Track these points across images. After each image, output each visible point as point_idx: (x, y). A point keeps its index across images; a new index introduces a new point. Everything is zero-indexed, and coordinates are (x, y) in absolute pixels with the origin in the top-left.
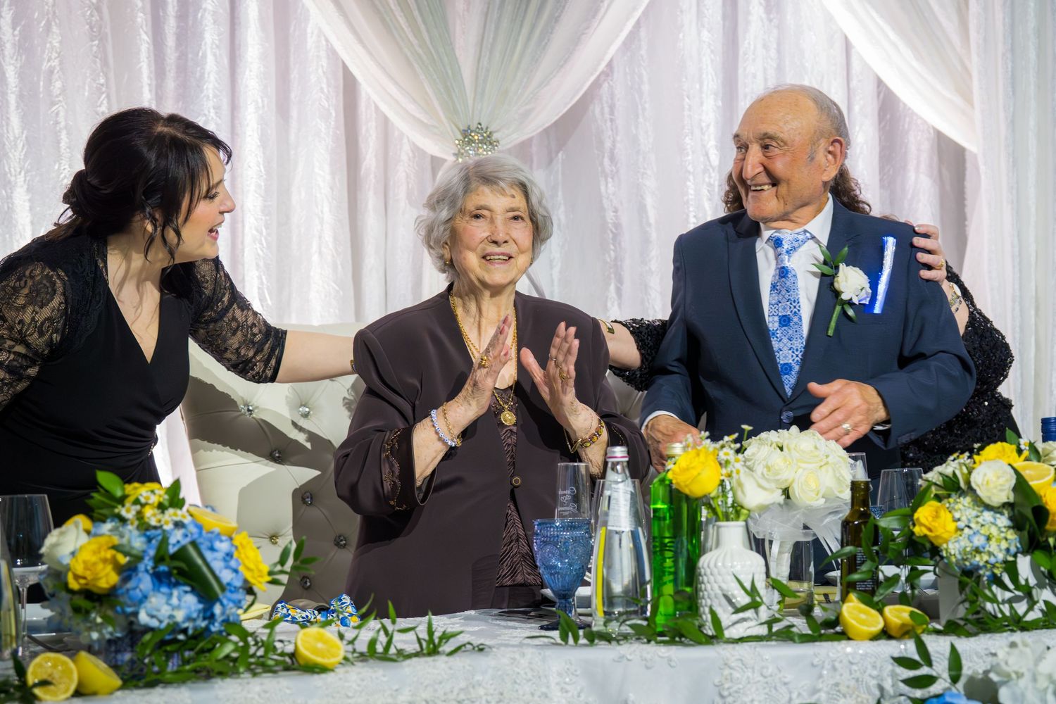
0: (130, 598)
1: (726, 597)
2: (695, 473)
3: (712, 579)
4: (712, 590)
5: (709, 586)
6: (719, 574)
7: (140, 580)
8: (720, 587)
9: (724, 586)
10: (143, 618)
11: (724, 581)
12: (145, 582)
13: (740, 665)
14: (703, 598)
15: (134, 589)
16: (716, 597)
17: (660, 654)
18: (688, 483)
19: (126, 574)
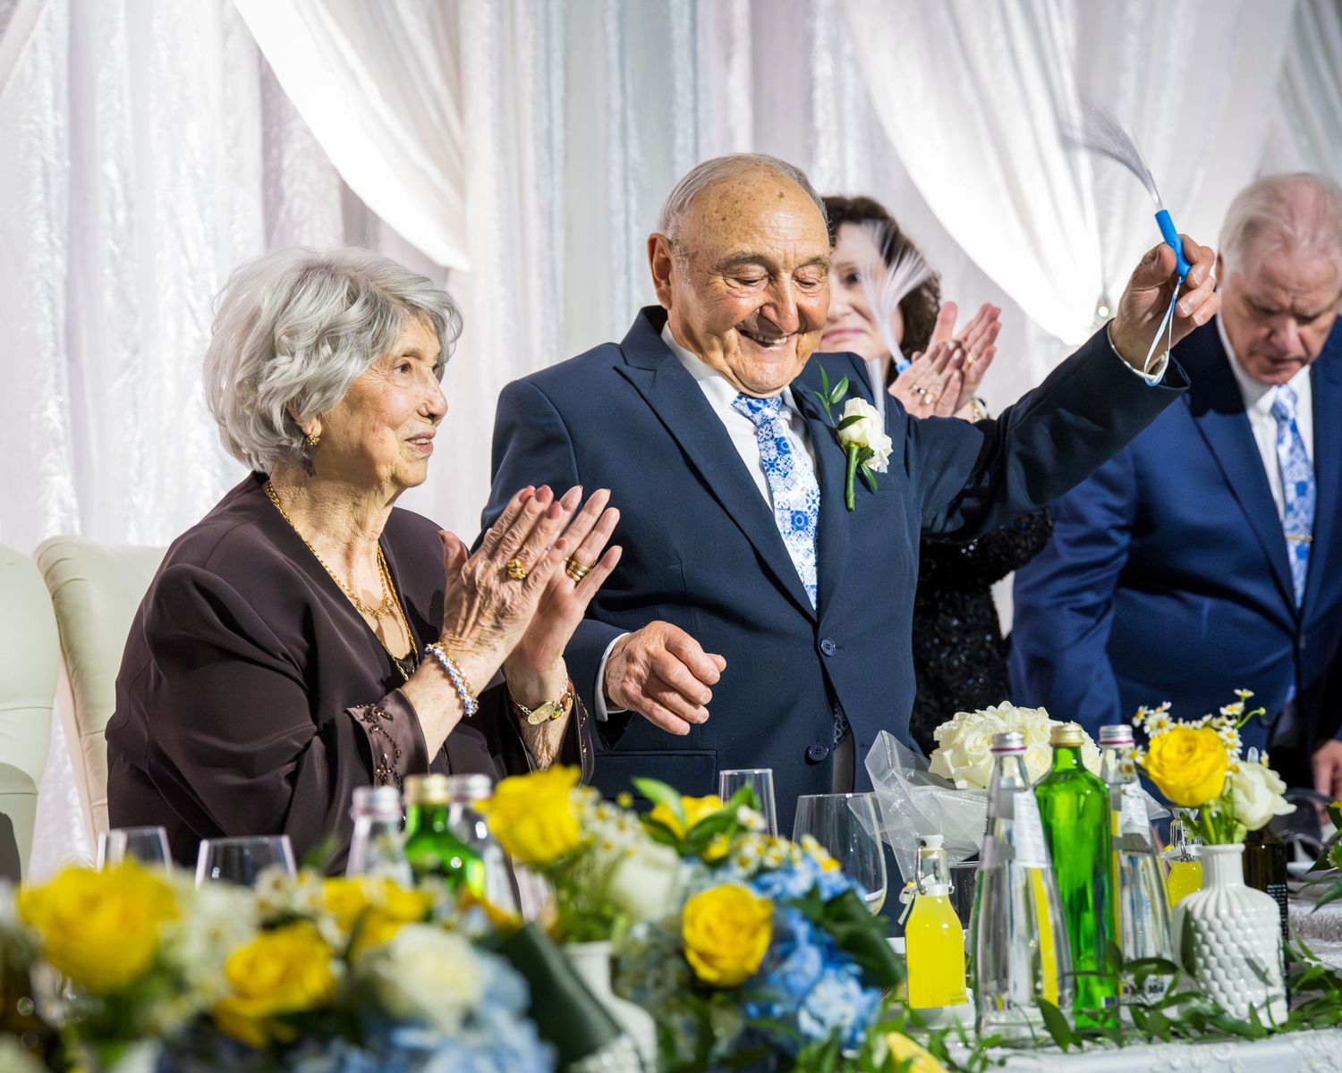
0: (789, 989)
1: (1250, 962)
2: (1204, 767)
3: (1225, 935)
4: (1226, 952)
5: (1219, 948)
6: (1238, 926)
7: (804, 957)
8: (1241, 949)
9: (1245, 944)
10: (806, 1023)
11: (1246, 938)
12: (809, 959)
13: (1328, 1066)
14: (1206, 966)
15: (795, 972)
16: (1234, 963)
17: (1220, 1057)
18: (1193, 784)
19: (779, 949)
